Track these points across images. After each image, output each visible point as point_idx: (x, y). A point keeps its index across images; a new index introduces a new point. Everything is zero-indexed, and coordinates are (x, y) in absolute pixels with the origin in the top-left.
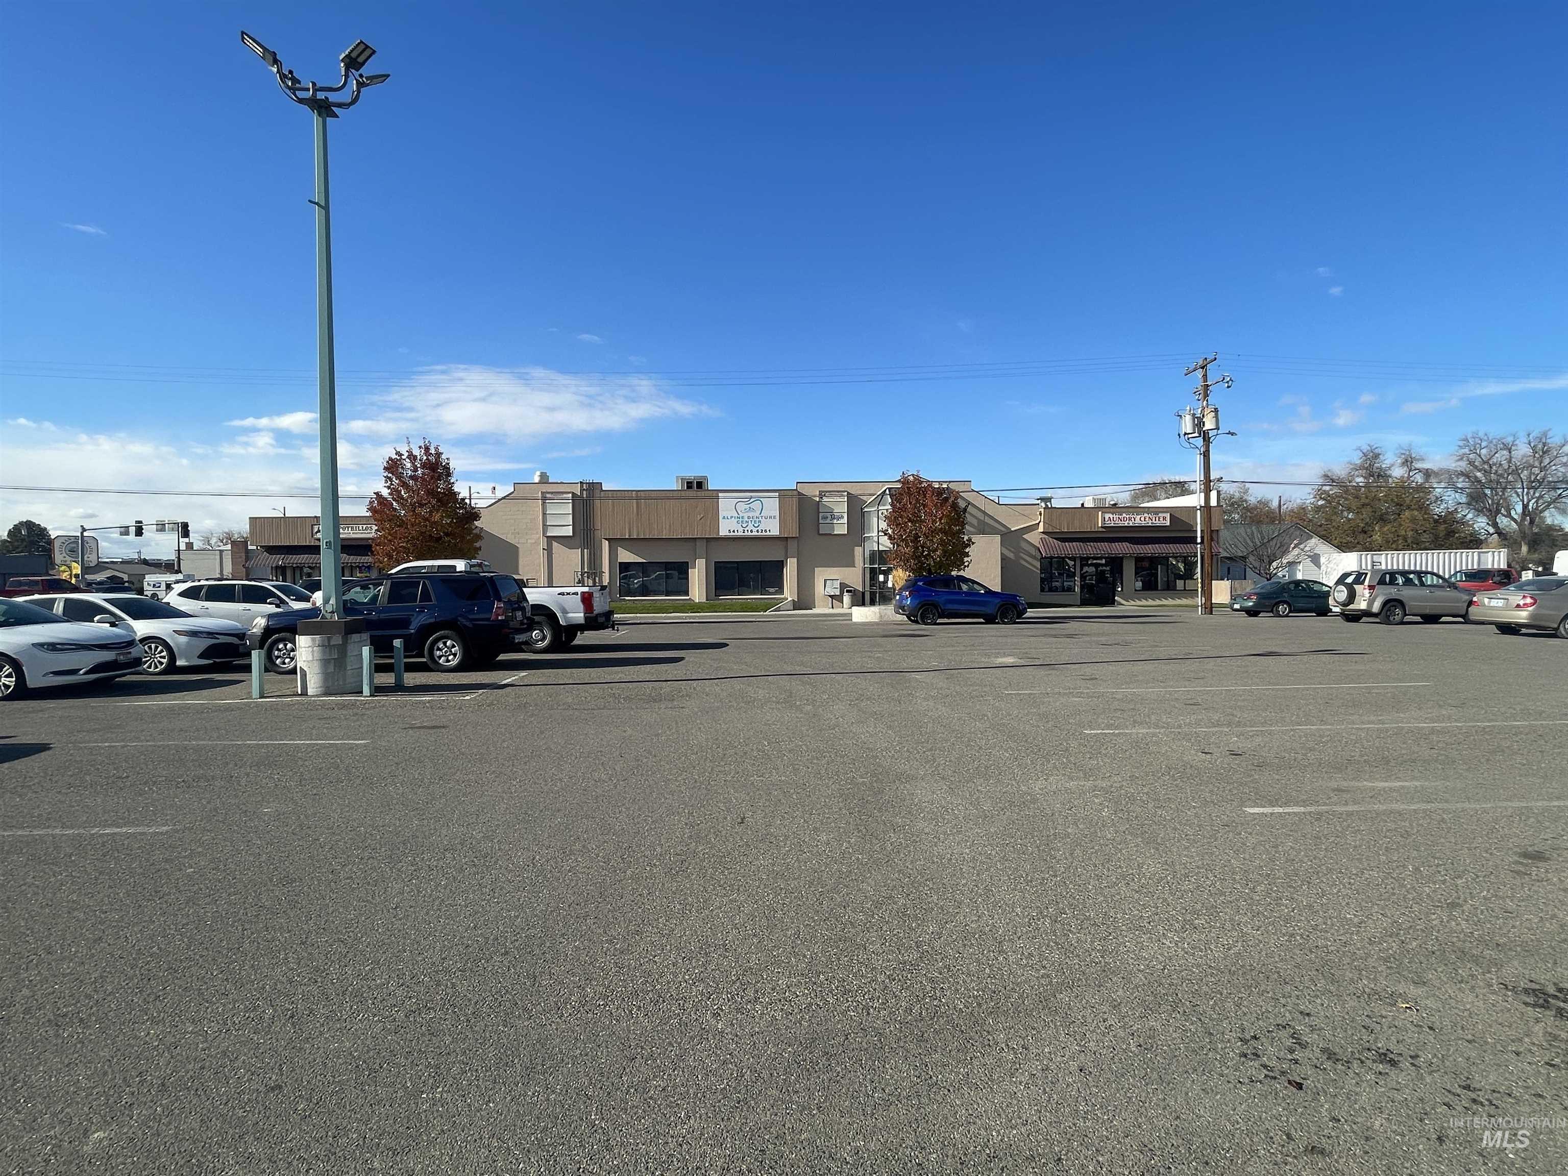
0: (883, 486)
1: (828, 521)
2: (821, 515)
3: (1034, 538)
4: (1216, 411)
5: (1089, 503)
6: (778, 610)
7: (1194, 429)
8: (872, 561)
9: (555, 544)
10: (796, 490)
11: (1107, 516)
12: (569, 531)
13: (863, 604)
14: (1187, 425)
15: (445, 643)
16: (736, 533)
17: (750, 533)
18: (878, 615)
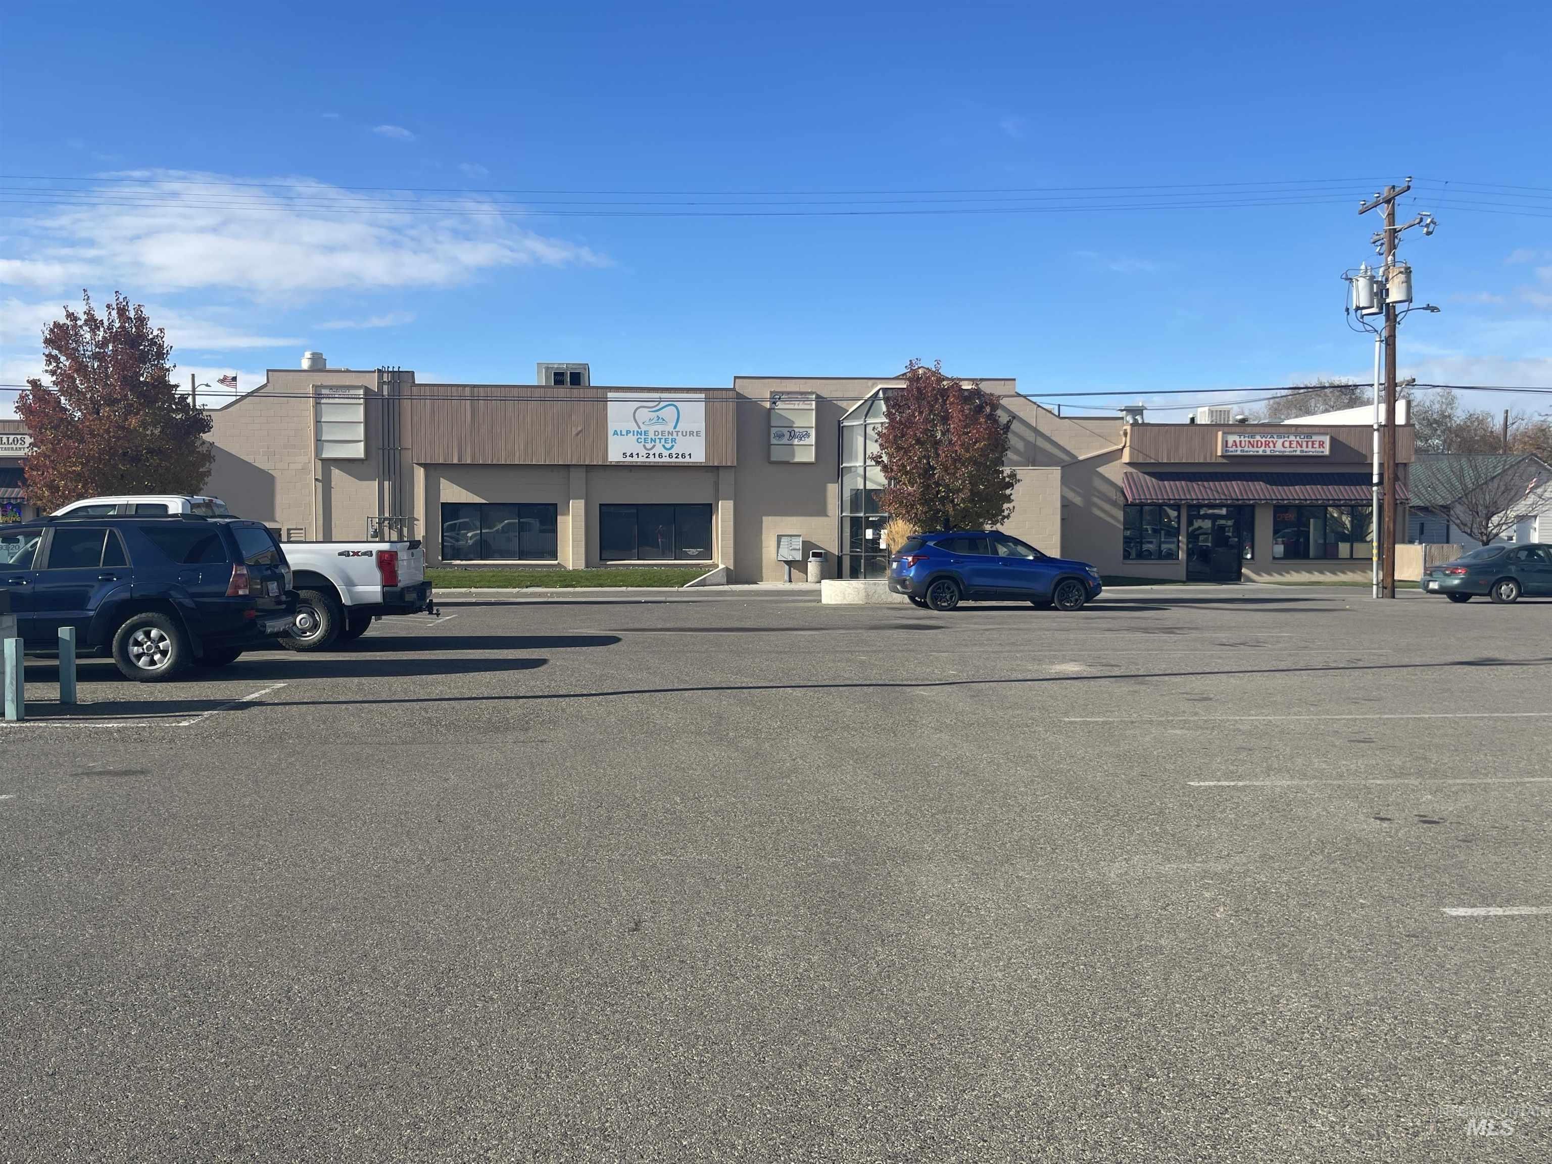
0: (873, 386)
1: (785, 441)
2: (773, 430)
3: (1115, 472)
4: (1408, 271)
5: (1203, 418)
6: (702, 584)
7: (1372, 301)
8: (855, 506)
9: (336, 473)
10: (734, 389)
11: (1231, 439)
12: (358, 451)
13: (839, 576)
14: (1361, 294)
15: (147, 634)
16: (635, 459)
17: (657, 459)
18: (863, 594)
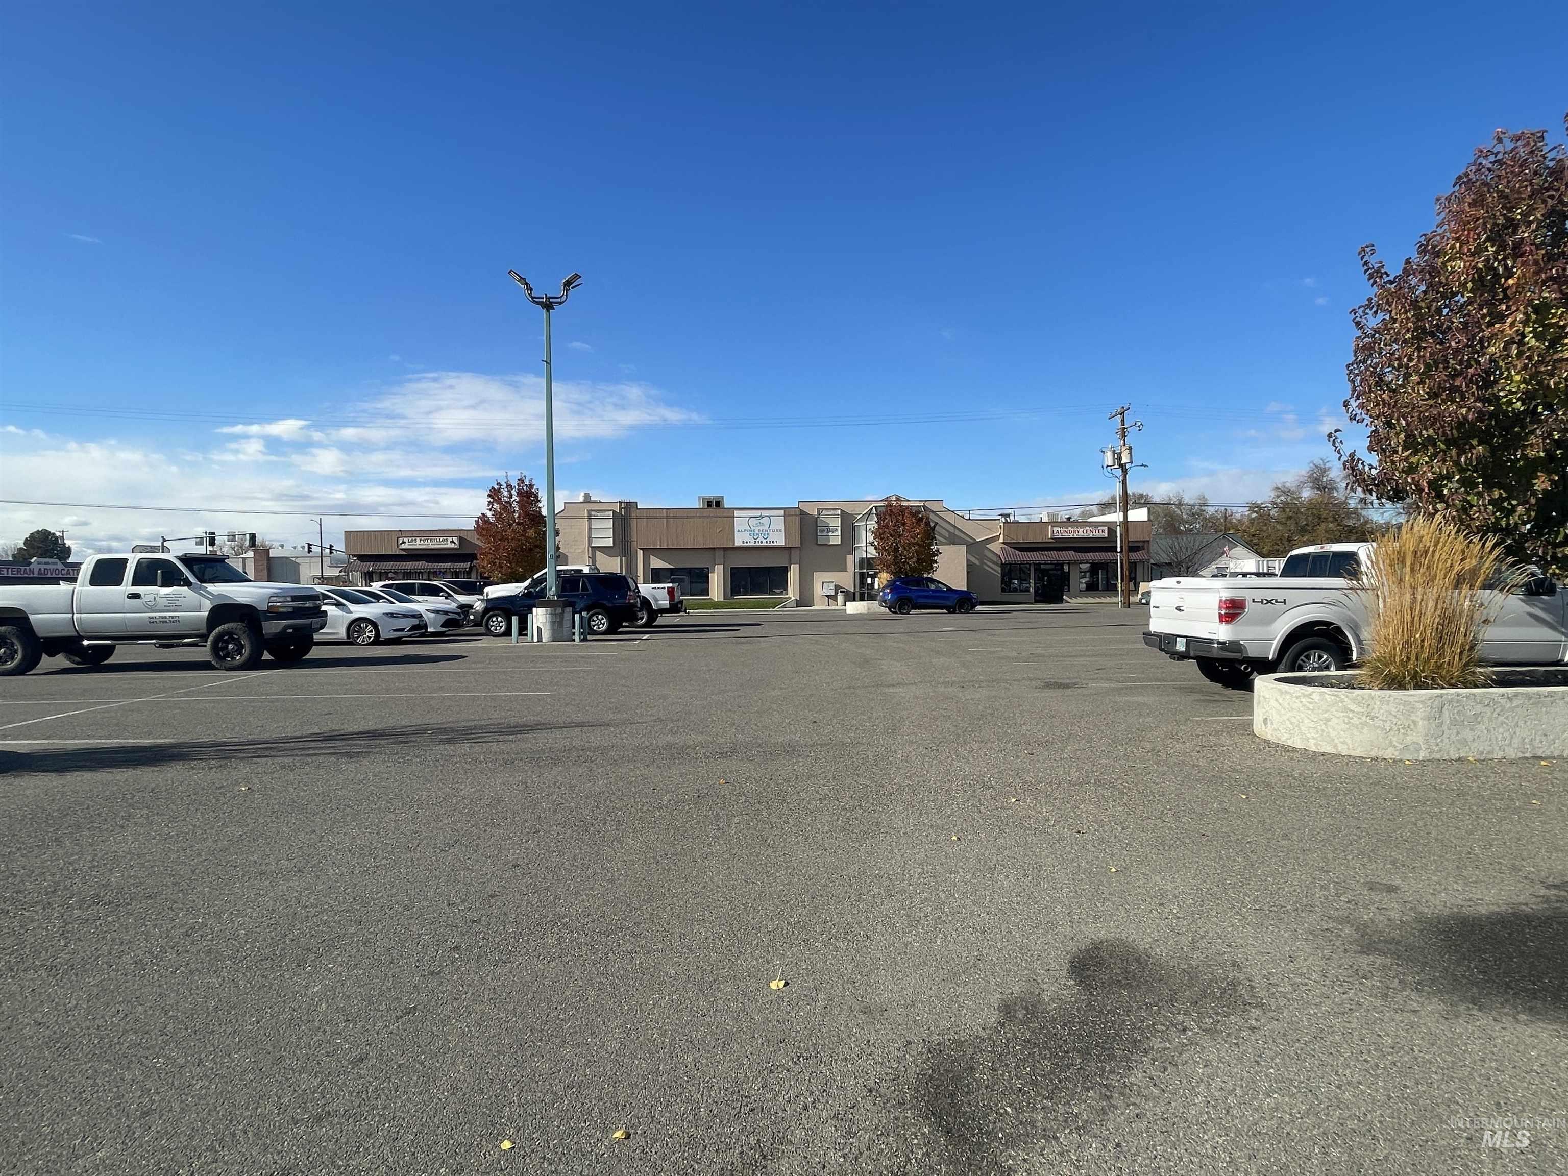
0: (870, 505)
1: (825, 534)
2: (819, 528)
3: (996, 547)
4: (1130, 449)
5: (1045, 519)
6: (784, 607)
7: (1114, 462)
8: (861, 567)
9: (598, 553)
10: (798, 508)
11: (1055, 529)
12: (610, 543)
13: (854, 600)
14: (1109, 459)
15: (597, 617)
16: (749, 544)
17: (760, 544)
18: (866, 608)
